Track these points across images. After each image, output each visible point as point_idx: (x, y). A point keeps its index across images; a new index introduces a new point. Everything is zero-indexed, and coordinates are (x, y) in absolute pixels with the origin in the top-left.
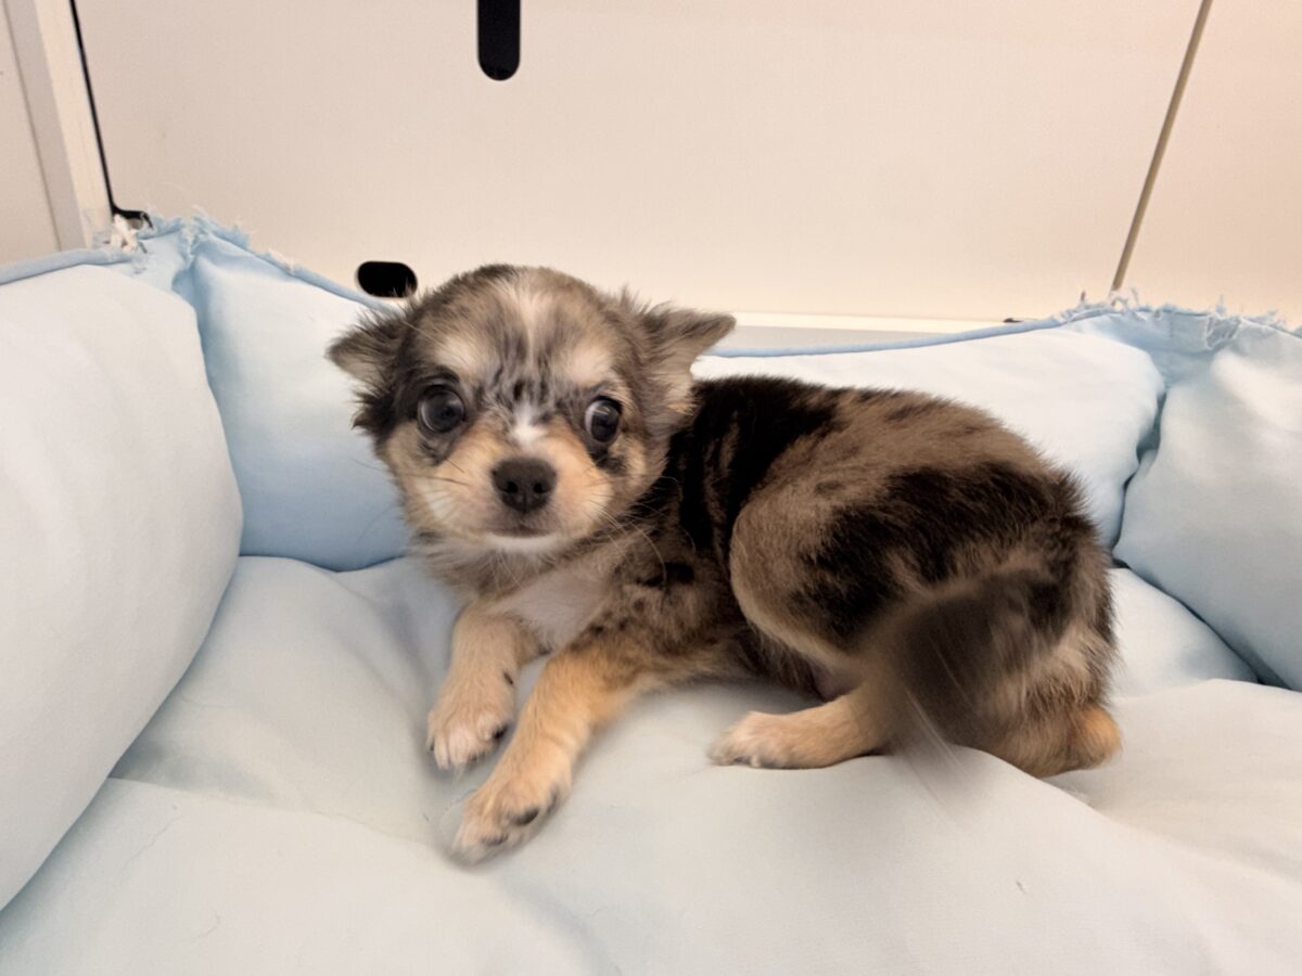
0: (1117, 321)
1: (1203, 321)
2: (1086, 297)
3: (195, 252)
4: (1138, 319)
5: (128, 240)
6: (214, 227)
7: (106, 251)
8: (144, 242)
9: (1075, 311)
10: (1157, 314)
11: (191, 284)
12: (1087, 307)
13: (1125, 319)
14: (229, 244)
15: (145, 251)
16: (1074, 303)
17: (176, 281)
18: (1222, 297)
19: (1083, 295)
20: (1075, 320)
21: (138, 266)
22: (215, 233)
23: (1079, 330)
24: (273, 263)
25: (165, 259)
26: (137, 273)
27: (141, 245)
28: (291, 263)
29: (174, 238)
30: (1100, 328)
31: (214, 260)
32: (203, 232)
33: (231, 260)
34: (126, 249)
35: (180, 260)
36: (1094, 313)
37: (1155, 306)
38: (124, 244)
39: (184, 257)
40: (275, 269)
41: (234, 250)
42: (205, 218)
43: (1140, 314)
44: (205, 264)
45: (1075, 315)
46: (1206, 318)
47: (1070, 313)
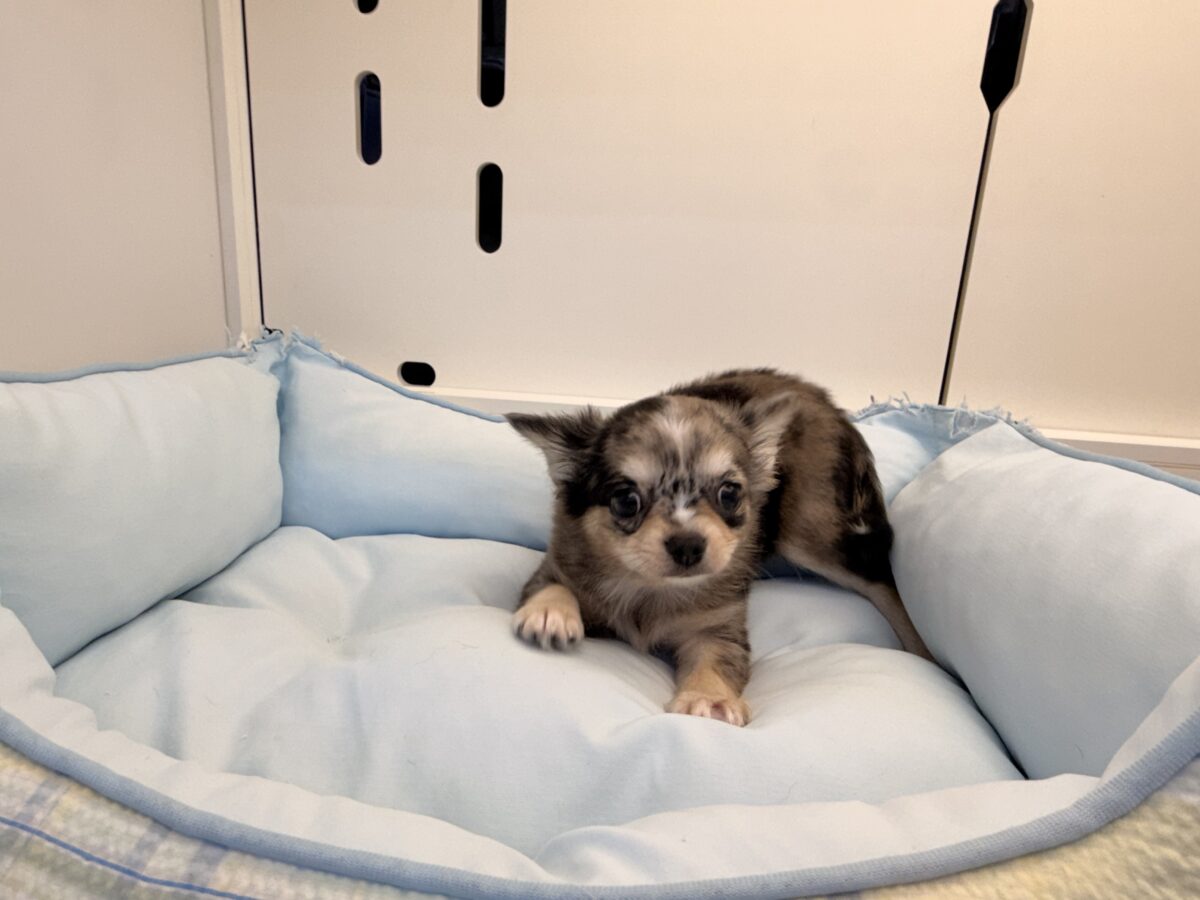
0: (898, 417)
1: (951, 416)
2: (876, 398)
3: (288, 354)
4: (911, 413)
5: (246, 344)
6: (302, 338)
7: (232, 350)
8: (257, 346)
9: (868, 410)
10: (923, 410)
11: (283, 370)
12: (877, 406)
13: (901, 413)
14: (309, 348)
15: (256, 350)
16: (868, 403)
17: (274, 368)
18: (965, 398)
19: (872, 398)
20: (867, 416)
21: (251, 359)
22: (302, 341)
23: (870, 424)
24: (334, 359)
25: (269, 355)
26: (250, 362)
27: (254, 348)
28: (342, 358)
29: (275, 344)
30: (885, 421)
31: (300, 358)
32: (295, 341)
33: (307, 357)
34: (244, 350)
35: (277, 355)
36: (882, 409)
37: (921, 405)
38: (244, 346)
39: (280, 354)
40: (333, 362)
41: (310, 350)
42: (299, 333)
43: (910, 410)
44: (295, 360)
45: (867, 413)
46: (954, 413)
47: (864, 411)
